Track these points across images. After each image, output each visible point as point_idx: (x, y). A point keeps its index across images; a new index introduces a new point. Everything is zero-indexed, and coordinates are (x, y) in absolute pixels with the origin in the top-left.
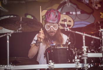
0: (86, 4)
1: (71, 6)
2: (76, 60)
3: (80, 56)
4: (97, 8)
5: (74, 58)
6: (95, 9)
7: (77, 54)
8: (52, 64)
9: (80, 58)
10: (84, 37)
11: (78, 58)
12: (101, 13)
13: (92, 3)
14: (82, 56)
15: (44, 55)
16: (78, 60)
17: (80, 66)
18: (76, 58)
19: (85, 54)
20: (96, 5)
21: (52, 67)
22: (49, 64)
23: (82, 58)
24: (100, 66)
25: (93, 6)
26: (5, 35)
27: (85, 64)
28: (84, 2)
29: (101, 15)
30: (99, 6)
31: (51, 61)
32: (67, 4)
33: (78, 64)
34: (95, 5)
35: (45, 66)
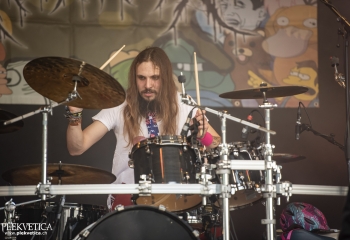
0: (217, 45)
1: (181, 46)
2: (203, 177)
3: (213, 166)
4: (242, 58)
5: (200, 171)
6: (238, 59)
7: (206, 160)
8: (147, 184)
9: (213, 172)
10: (224, 121)
11: (207, 172)
12: (250, 73)
13: (231, 43)
14: (218, 166)
15: (128, 159)
16: (209, 177)
17: (213, 189)
18: (203, 169)
19: (225, 162)
20: (242, 51)
21: (147, 191)
22: (140, 185)
23: (218, 172)
24: (258, 189)
25: (234, 52)
26: (38, 112)
27: (223, 187)
28: (213, 39)
29: (249, 77)
30: (248, 52)
31: (143, 177)
32: (173, 41)
33: (206, 185)
34: (238, 49)
35: (131, 188)
